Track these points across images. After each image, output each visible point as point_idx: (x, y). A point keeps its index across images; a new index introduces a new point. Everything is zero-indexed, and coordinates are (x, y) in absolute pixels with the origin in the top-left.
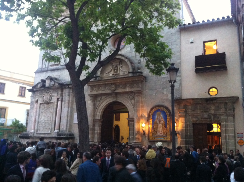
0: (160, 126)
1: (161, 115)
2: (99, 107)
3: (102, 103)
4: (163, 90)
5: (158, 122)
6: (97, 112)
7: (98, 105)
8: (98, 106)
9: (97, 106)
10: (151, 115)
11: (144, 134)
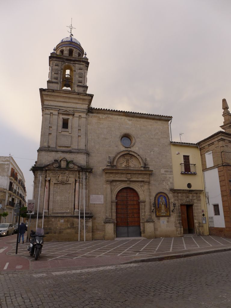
0: (163, 206)
1: (163, 199)
2: (114, 191)
5: (161, 204)
6: (113, 195)
7: (113, 189)
10: (157, 199)
11: (153, 211)
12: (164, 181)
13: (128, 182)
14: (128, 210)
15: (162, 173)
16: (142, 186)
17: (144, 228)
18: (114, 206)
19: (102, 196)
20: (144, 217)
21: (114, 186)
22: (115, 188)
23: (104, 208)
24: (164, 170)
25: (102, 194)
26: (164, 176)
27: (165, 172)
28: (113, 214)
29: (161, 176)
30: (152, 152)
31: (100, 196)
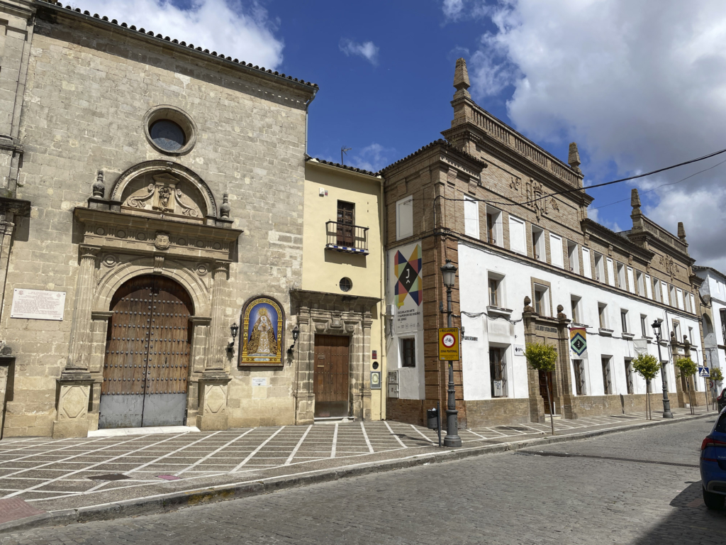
0: (264, 334)
1: (268, 314)
2: (107, 282)
3: (116, 273)
4: (271, 268)
5: (260, 328)
7: (104, 276)
8: (103, 278)
10: (247, 313)
11: (230, 350)
12: (276, 265)
13: (157, 259)
14: (151, 344)
15: (272, 242)
17: (198, 398)
18: (102, 329)
19: (59, 296)
20: (202, 366)
21: (109, 267)
22: (112, 272)
23: (63, 333)
24: (277, 233)
25: (58, 288)
26: (276, 250)
27: (279, 240)
28: (94, 354)
29: (266, 249)
30: (246, 179)
31: (54, 295)
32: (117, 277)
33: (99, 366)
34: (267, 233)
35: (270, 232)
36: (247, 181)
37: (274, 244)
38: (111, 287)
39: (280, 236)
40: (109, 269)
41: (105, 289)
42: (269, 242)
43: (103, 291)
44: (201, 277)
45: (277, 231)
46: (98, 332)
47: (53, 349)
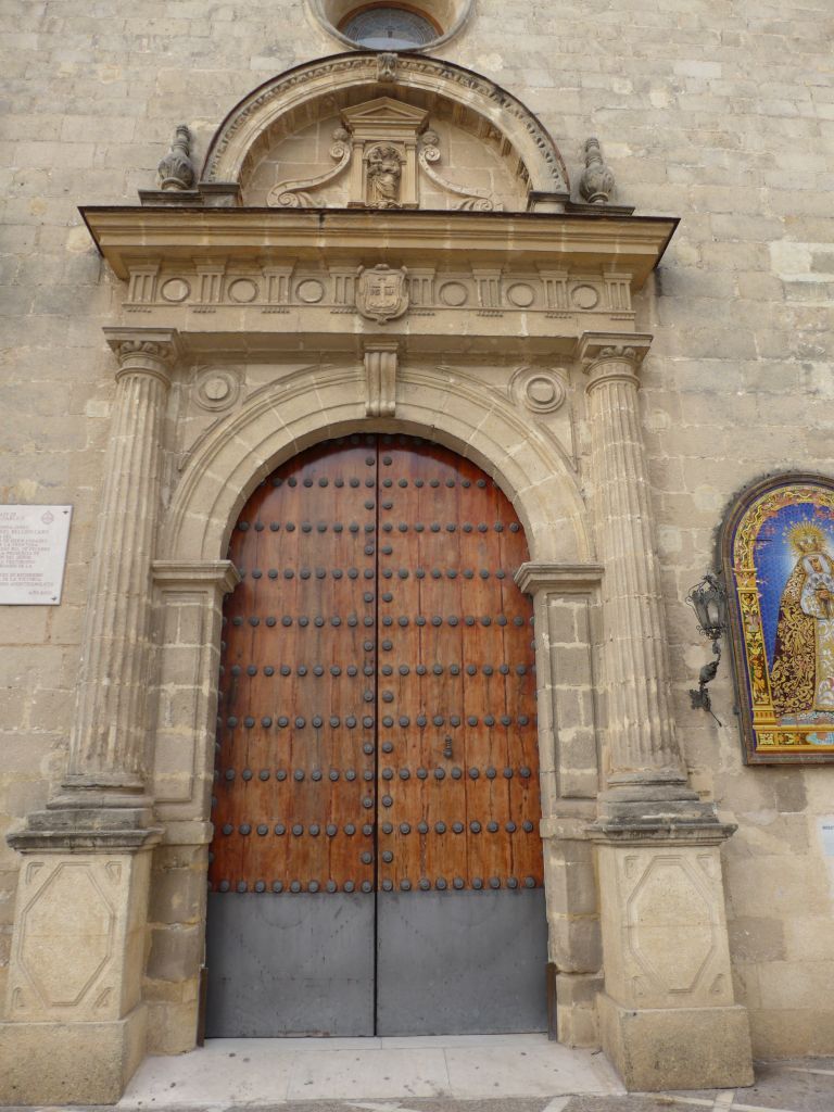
2: (207, 462)
3: (238, 428)
5: (810, 604)
6: (186, 504)
7: (199, 443)
8: (194, 450)
9: (187, 446)
10: (743, 549)
11: (701, 700)
13: (372, 360)
14: (387, 688)
15: (788, 278)
16: (548, 408)
17: (590, 915)
18: (194, 632)
19: (49, 519)
20: (591, 771)
21: (213, 410)
22: (225, 427)
23: (59, 652)
24: (803, 246)
25: (49, 493)
26: (813, 304)
27: (813, 269)
28: (166, 729)
29: (771, 304)
30: (652, 95)
31: (32, 516)
32: (242, 444)
33: (185, 776)
34: (763, 250)
35: (774, 247)
36: (658, 98)
37: (798, 284)
38: (222, 480)
39: (815, 256)
40: (213, 418)
41: (203, 487)
42: (777, 279)
43: (198, 496)
44: (541, 419)
45: (801, 240)
46: (179, 645)
47: (27, 715)
